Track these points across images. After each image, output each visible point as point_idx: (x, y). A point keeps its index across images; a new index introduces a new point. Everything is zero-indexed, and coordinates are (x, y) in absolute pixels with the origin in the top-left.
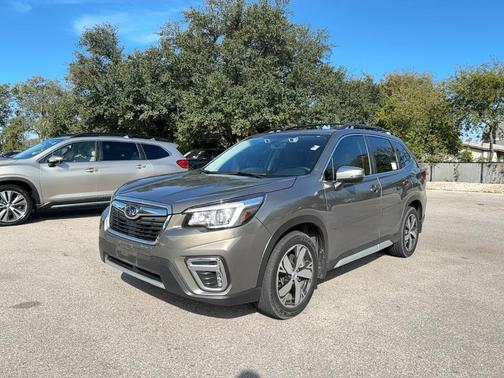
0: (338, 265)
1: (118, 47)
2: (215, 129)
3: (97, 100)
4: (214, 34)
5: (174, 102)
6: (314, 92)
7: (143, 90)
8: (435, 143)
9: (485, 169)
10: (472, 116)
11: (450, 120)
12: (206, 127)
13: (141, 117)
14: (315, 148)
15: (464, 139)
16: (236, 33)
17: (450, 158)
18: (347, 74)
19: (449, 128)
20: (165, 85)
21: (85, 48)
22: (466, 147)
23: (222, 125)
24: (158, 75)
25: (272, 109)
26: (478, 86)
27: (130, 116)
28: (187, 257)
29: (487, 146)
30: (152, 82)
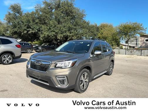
0: (94, 78)
1: (22, 10)
2: (52, 37)
3: (15, 26)
4: (52, 8)
5: (39, 28)
6: (81, 28)
7: (30, 24)
8: (114, 44)
9: (127, 51)
10: (123, 36)
11: (118, 37)
12: (49, 36)
13: (29, 32)
14: (88, 45)
15: (121, 43)
16: (59, 9)
17: (118, 48)
18: (90, 23)
19: (117, 39)
20: (37, 23)
21: (10, 10)
22: (121, 45)
23: (55, 36)
24: (34, 20)
25: (69, 32)
26: (125, 28)
27: (25, 32)
28: (56, 76)
29: (127, 45)
30: (33, 22)
